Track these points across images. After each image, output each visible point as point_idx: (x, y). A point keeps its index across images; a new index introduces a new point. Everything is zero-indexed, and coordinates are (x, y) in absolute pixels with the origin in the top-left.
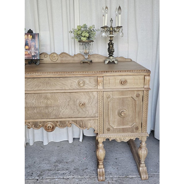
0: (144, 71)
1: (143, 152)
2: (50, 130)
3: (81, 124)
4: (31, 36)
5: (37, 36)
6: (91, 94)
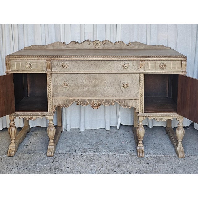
0: (181, 56)
1: (180, 132)
2: (96, 107)
3: (124, 103)
6: (133, 76)
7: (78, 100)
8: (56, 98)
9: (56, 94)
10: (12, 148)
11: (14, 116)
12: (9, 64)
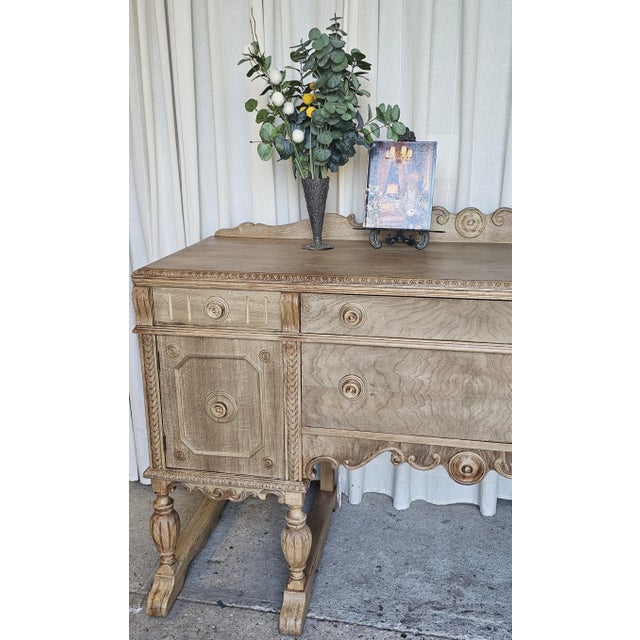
2: (469, 477)
4: (410, 152)
5: (430, 152)
7: (399, 445)
8: (314, 431)
9: (314, 416)
10: (162, 583)
11: (169, 483)
12: (147, 303)
